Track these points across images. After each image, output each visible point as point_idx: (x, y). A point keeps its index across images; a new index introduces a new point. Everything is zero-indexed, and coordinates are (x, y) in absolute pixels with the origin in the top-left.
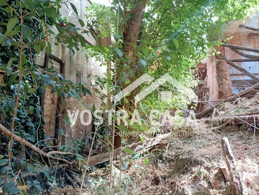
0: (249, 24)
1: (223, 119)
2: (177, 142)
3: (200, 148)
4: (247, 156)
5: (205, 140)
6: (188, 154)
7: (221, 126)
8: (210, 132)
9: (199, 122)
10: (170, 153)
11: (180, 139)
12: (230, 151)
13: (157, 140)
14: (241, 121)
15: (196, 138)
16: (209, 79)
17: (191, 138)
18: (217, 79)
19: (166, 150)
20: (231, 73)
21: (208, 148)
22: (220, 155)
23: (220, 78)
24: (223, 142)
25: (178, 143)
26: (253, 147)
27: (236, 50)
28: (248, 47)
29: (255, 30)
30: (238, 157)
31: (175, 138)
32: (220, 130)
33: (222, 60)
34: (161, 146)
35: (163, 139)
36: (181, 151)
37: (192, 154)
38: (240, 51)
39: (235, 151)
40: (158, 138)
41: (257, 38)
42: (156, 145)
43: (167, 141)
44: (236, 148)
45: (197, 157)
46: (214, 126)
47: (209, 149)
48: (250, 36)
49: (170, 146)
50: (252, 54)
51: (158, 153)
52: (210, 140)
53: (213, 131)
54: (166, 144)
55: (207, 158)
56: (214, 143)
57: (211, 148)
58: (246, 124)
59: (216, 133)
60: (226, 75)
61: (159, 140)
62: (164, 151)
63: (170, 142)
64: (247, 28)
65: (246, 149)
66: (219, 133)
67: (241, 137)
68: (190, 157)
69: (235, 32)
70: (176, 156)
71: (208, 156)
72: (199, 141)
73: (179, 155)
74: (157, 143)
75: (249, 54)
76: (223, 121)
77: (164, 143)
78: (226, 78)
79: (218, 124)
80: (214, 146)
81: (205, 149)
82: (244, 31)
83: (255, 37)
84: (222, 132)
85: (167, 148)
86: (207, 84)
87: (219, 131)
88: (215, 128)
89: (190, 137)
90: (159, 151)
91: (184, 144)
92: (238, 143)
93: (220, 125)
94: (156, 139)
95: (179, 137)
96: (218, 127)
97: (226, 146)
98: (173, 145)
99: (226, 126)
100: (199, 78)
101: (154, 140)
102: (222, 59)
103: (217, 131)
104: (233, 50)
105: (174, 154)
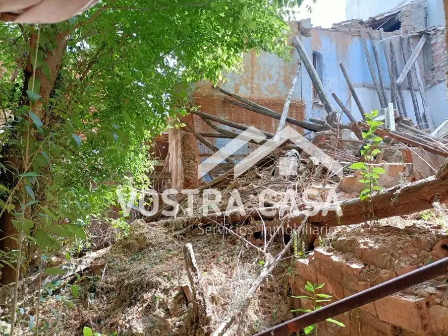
0: (224, 87)
1: (188, 219)
2: (121, 260)
3: (156, 264)
4: (214, 266)
5: (163, 252)
6: (139, 275)
7: (185, 229)
8: (170, 239)
9: (156, 226)
10: (109, 279)
11: (125, 256)
12: (194, 261)
13: (86, 262)
14: (210, 221)
15: (150, 250)
16: (172, 159)
17: (143, 252)
18: (183, 160)
19: (101, 276)
20: (202, 153)
21: (167, 262)
22: (182, 269)
23: (187, 159)
24: (186, 250)
25: (122, 261)
26: (222, 253)
27: (207, 120)
28: (222, 118)
29: (230, 95)
30: (204, 269)
31: (117, 255)
32: (184, 235)
33: (189, 133)
34: (93, 270)
35: (96, 259)
36: (127, 274)
37: (144, 274)
38: (214, 123)
39: (201, 261)
40: (87, 257)
41: (234, 107)
42: (84, 270)
43: (104, 260)
44: (203, 257)
45: (151, 278)
46: (175, 230)
47: (167, 264)
48: (225, 102)
49: (109, 267)
50: (227, 128)
51: (88, 282)
52: (170, 251)
53: (175, 237)
54: (102, 266)
55: (164, 276)
56: (175, 254)
57: (171, 262)
58: (215, 223)
59: (178, 240)
60: (194, 155)
61: (89, 261)
62: (98, 278)
63: (109, 262)
64: (222, 91)
65: (214, 257)
66: (183, 240)
67: (209, 242)
68: (141, 280)
69: (207, 94)
70: (118, 283)
71: (166, 274)
72: (155, 254)
73: (123, 280)
74: (86, 267)
75: (223, 129)
76: (188, 223)
77: (99, 264)
78: (194, 160)
79: (181, 227)
80: (175, 259)
81: (163, 264)
82: (218, 94)
83: (231, 106)
84: (186, 237)
85: (104, 272)
86: (168, 167)
87: (183, 237)
88: (178, 232)
89: (141, 249)
90: (89, 280)
91: (132, 261)
92: (205, 250)
93: (184, 227)
94: (84, 260)
95: (124, 252)
96: (182, 232)
97: (190, 254)
98: (113, 265)
99: (191, 228)
100: (156, 158)
101: (81, 261)
102: (189, 132)
103: (179, 237)
104: (204, 121)
105: (115, 279)
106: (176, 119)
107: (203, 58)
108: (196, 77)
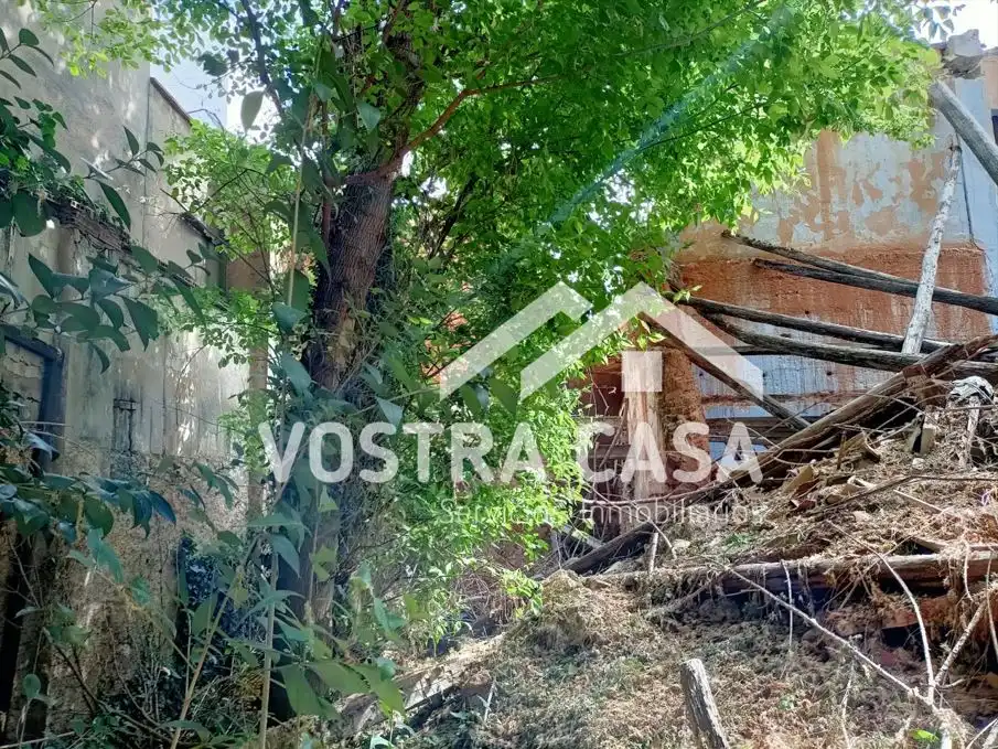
0: (751, 230)
1: (686, 576)
2: (527, 676)
3: (611, 697)
4: (770, 723)
5: (626, 662)
6: (569, 726)
7: (679, 602)
8: (644, 626)
9: (605, 586)
10: (500, 726)
11: (535, 664)
12: (713, 713)
13: (450, 672)
14: (748, 585)
15: (594, 656)
16: (635, 414)
17: (577, 658)
18: (660, 416)
19: (483, 715)
20: (705, 394)
21: (639, 693)
22: (680, 724)
23: (669, 412)
25: (531, 677)
27: (715, 316)
28: (752, 308)
29: (770, 249)
30: (741, 726)
31: (517, 661)
32: (679, 618)
33: (672, 351)
34: (462, 695)
35: (471, 666)
36: (543, 715)
37: (583, 724)
38: (731, 321)
39: (731, 702)
40: (453, 661)
41: (780, 278)
42: (447, 693)
43: (487, 672)
44: (734, 691)
45: (600, 740)
46: (656, 601)
47: (640, 702)
48: (758, 266)
49: (501, 692)
50: (769, 331)
51: (454, 725)
52: (644, 660)
53: (654, 621)
54: (484, 689)
55: (634, 739)
56: (657, 673)
57: (647, 697)
58: (762, 594)
59: (664, 630)
60: (687, 402)
61: (456, 670)
62: (476, 720)
63: (500, 679)
64: (749, 243)
65: (766, 694)
66: (675, 630)
67: (750, 644)
68: (576, 742)
69: (710, 253)
70: (521, 736)
71: (638, 733)
72: (606, 667)
73: (534, 732)
74: (450, 685)
75: (758, 333)
76: (685, 584)
77: (478, 682)
78: (687, 413)
79: (669, 595)
80: (660, 688)
81: (627, 699)
82: (739, 252)
83: (774, 275)
84: (684, 624)
85: (487, 705)
86: (626, 430)
87: (675, 622)
88: (662, 610)
89: (573, 650)
90: (458, 720)
91: (552, 682)
92: (742, 668)
93: (677, 597)
94: (446, 668)
95: (533, 655)
96: (670, 608)
97: (699, 692)
98: (509, 687)
99: (695, 599)
100: (597, 416)
101: (438, 671)
102: (672, 347)
103: (666, 623)
104: (707, 318)
105: (513, 725)
106: (640, 325)
107: (698, 171)
108: (683, 218)
